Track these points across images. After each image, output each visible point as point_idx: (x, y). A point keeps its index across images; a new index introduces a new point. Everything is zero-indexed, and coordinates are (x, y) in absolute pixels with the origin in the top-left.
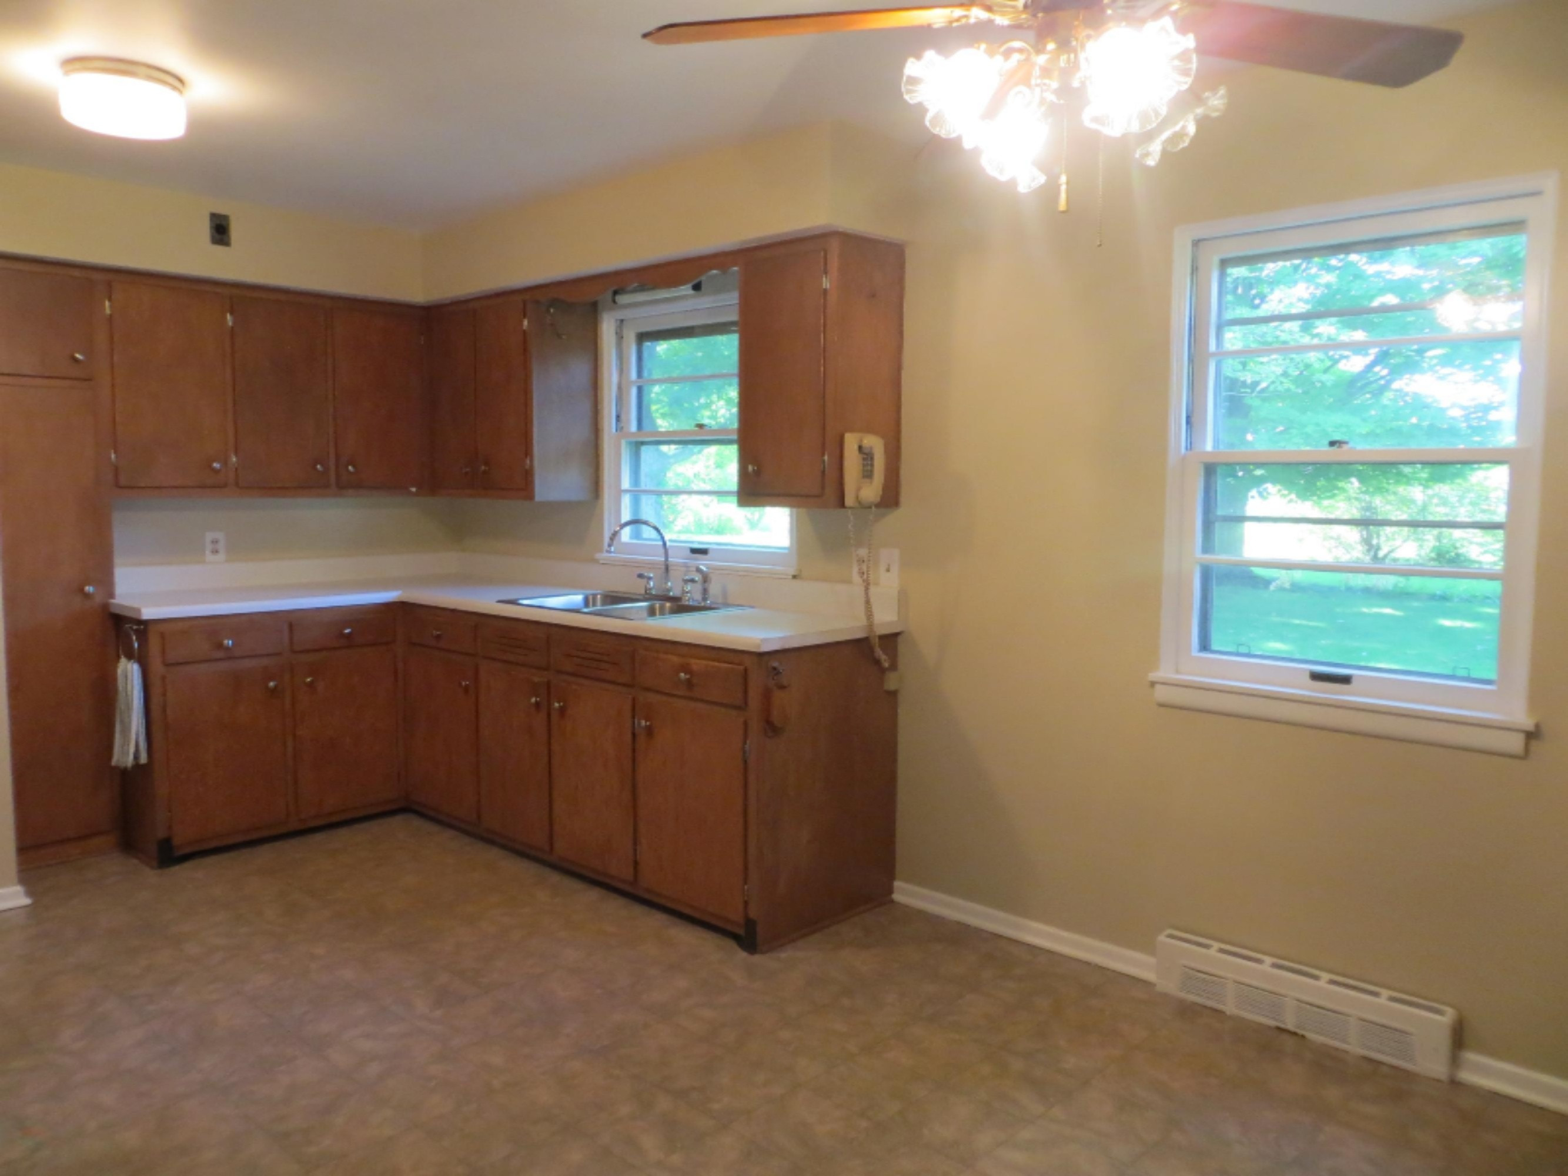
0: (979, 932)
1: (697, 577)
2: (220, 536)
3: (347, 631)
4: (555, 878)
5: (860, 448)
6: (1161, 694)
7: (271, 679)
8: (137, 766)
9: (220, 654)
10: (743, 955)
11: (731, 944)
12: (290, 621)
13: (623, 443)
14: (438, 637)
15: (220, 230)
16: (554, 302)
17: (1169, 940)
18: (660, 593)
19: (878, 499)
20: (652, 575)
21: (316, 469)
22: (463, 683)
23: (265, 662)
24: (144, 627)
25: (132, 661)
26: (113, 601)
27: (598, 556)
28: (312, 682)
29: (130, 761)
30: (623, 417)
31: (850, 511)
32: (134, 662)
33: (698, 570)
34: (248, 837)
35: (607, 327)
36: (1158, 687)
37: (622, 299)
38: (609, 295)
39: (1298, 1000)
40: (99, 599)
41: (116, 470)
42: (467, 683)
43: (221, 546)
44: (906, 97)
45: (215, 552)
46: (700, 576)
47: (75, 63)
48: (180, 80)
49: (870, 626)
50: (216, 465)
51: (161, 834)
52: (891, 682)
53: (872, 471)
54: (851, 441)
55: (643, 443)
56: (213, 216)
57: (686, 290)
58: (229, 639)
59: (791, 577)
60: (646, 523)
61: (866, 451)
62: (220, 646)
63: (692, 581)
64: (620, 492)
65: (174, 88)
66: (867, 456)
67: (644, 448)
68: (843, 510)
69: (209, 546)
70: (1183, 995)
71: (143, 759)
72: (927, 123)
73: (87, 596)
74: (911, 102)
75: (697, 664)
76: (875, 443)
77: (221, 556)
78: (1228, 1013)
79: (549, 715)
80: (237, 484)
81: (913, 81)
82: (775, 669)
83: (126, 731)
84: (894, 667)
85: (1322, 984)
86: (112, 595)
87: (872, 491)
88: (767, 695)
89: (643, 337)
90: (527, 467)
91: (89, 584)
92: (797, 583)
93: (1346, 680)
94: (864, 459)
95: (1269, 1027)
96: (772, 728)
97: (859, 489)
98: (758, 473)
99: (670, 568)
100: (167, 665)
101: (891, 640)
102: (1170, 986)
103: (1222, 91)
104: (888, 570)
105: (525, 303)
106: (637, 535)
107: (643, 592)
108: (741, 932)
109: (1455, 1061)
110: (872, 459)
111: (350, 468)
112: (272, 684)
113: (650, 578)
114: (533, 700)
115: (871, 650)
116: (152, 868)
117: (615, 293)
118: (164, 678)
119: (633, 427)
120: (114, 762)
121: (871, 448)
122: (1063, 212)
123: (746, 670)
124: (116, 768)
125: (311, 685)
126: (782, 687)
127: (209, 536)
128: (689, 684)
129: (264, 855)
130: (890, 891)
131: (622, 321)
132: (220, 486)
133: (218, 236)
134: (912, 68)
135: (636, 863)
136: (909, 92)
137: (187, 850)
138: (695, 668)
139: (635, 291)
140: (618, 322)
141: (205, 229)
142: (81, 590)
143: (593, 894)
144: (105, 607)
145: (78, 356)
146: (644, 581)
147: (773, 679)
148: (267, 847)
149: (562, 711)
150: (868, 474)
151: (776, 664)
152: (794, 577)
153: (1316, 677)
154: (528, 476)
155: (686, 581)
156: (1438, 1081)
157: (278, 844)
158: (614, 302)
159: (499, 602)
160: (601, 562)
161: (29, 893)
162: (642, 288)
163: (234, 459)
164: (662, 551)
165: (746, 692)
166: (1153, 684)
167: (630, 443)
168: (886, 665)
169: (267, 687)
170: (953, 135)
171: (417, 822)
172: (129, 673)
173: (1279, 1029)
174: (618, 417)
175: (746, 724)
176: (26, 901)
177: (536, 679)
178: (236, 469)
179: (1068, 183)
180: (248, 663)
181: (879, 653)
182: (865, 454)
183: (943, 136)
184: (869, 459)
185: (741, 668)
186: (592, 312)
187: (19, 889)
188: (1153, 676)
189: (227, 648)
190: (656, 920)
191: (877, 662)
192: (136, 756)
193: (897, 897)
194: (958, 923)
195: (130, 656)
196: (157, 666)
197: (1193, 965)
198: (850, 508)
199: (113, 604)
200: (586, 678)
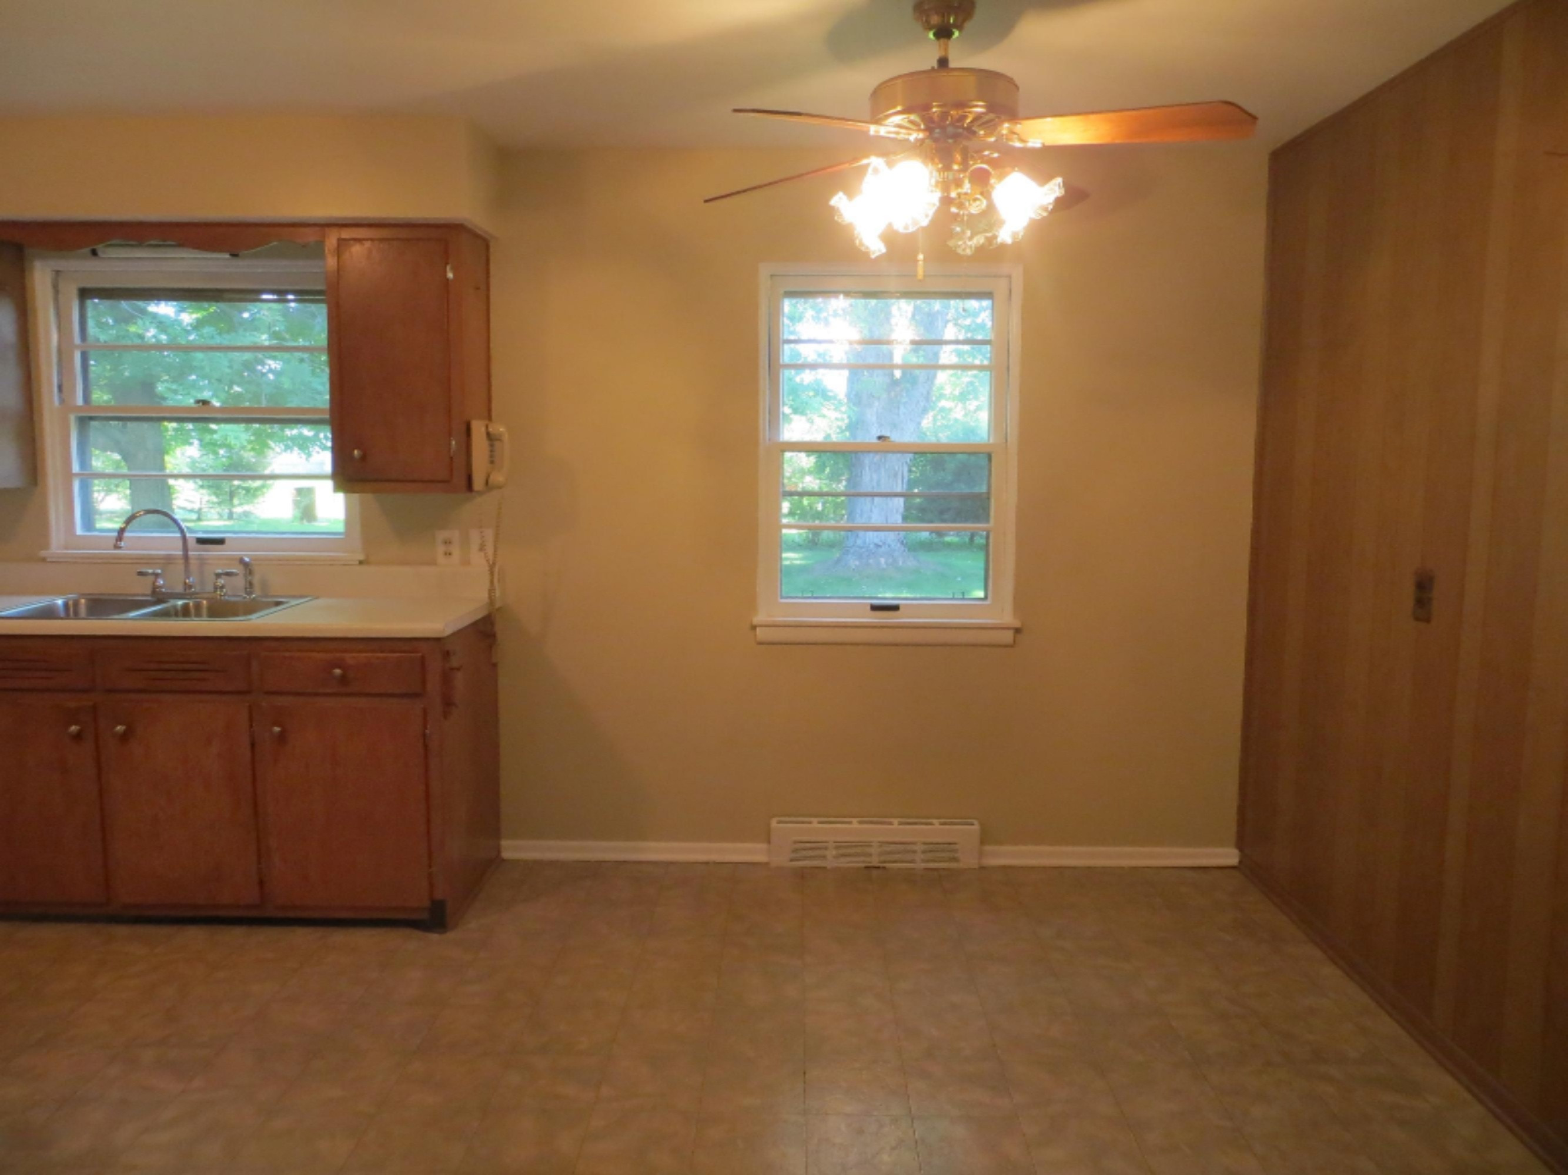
1: (238, 571)
5: (488, 434)
6: (762, 634)
13: (70, 418)
17: (779, 825)
18: (177, 590)
20: (159, 571)
30: (66, 388)
36: (758, 629)
39: (879, 842)
54: (478, 427)
55: (91, 418)
59: (357, 562)
64: (89, 476)
67: (93, 423)
70: (793, 864)
75: (350, 658)
78: (829, 867)
84: (496, 639)
85: (896, 826)
87: (502, 477)
89: (85, 294)
93: (896, 608)
94: (492, 446)
95: (858, 869)
96: (451, 710)
97: (488, 474)
102: (781, 859)
104: (481, 550)
107: (149, 592)
109: (981, 854)
113: (157, 575)
114: (73, 729)
119: (80, 402)
121: (500, 435)
123: (423, 657)
126: (458, 669)
128: (343, 680)
130: (499, 852)
131: (59, 273)
135: (262, 884)
138: (350, 661)
140: (54, 274)
146: (151, 578)
150: (495, 461)
152: (361, 563)
153: (875, 608)
155: (220, 575)
156: (975, 869)
164: (180, 544)
165: (424, 678)
166: (754, 627)
167: (78, 418)
173: (867, 867)
174: (60, 388)
175: (425, 710)
184: (497, 446)
185: (418, 655)
188: (754, 621)
193: (503, 855)
197: (799, 839)
198: (484, 491)
200: (162, 692)
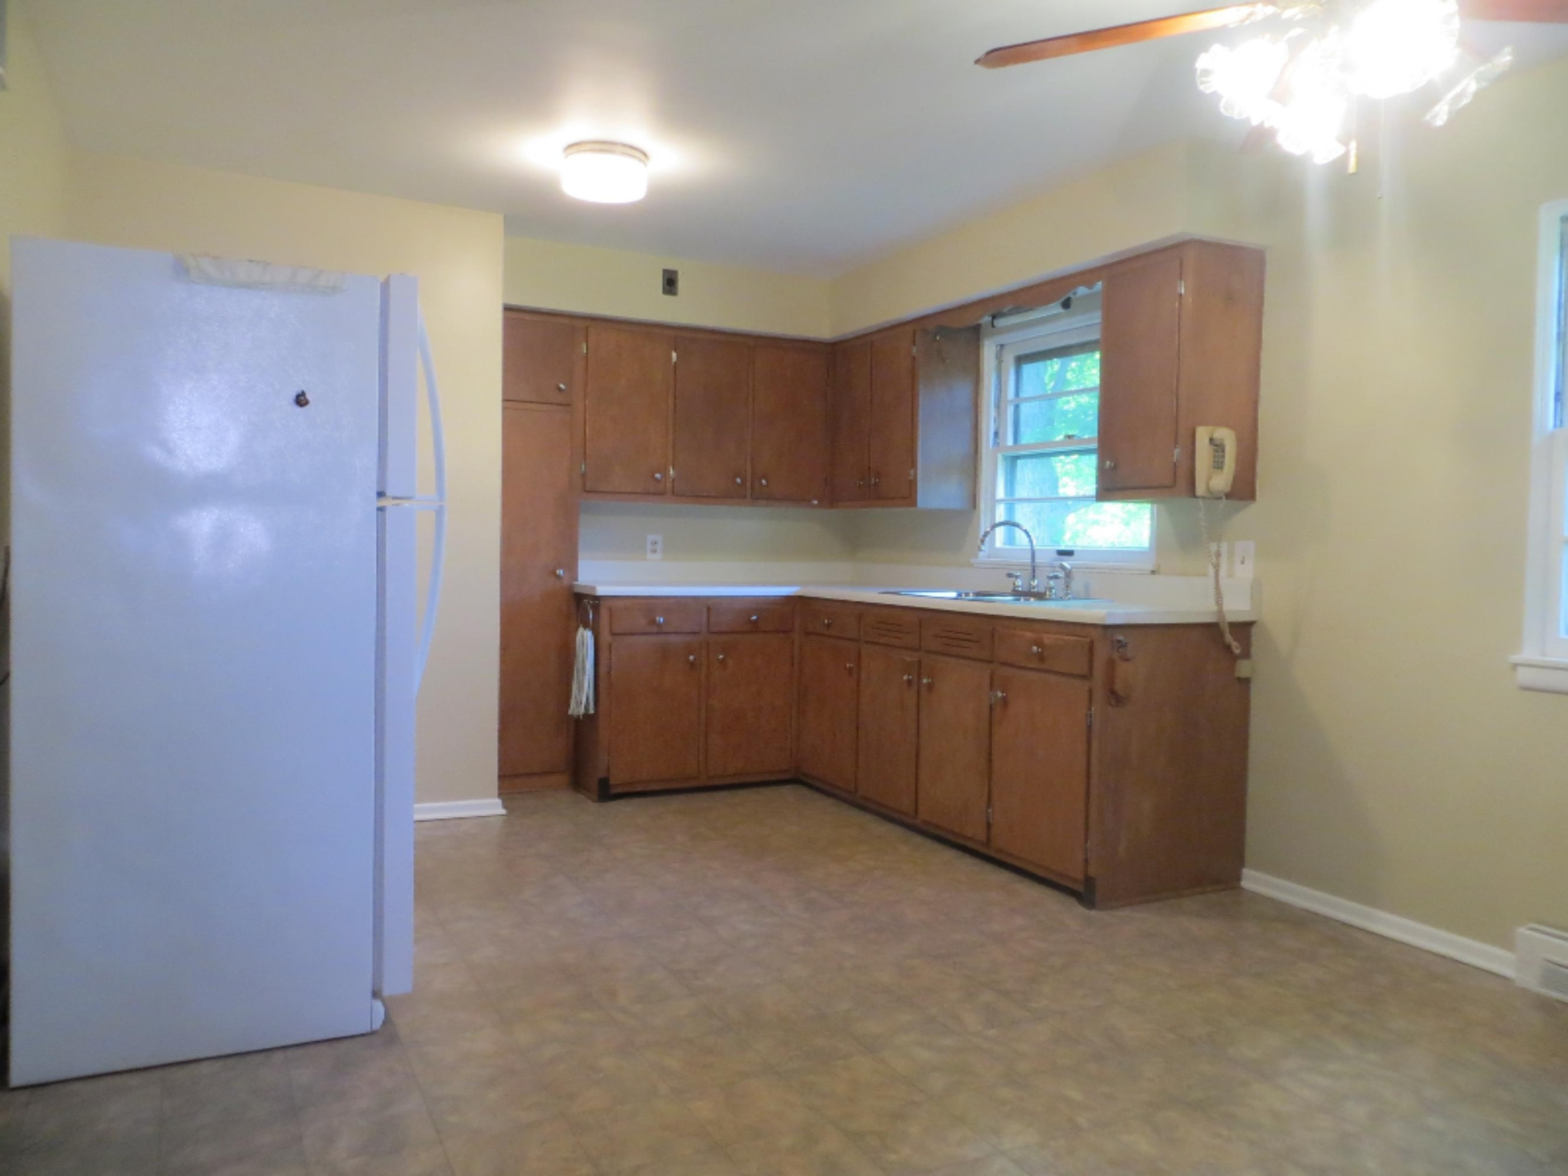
0: (1327, 920)
1: (1061, 574)
2: (659, 538)
3: (754, 618)
4: (918, 839)
5: (1211, 440)
6: (1525, 676)
7: (691, 653)
8: (586, 715)
9: (654, 629)
10: (1080, 910)
11: (1071, 901)
12: (709, 606)
13: (1000, 457)
14: (828, 626)
15: (670, 283)
16: (942, 330)
17: (1529, 932)
18: (1026, 589)
19: (1228, 489)
20: (1020, 575)
21: (736, 482)
22: (848, 665)
23: (687, 639)
24: (597, 601)
25: (587, 630)
26: (576, 583)
27: (972, 561)
28: (724, 659)
29: (582, 710)
30: (1001, 434)
31: (1201, 502)
32: (589, 630)
33: (1063, 568)
34: (668, 786)
35: (988, 351)
36: (1520, 670)
37: (1000, 323)
38: (987, 319)
40: (566, 582)
41: (584, 476)
42: (852, 665)
43: (659, 547)
44: (1201, 88)
45: (654, 551)
46: (1063, 573)
47: (574, 147)
48: (645, 154)
49: (1220, 612)
50: (658, 476)
51: (601, 774)
52: (1243, 669)
53: (1223, 463)
54: (1202, 435)
55: (1018, 457)
56: (665, 272)
57: (1056, 308)
58: (661, 616)
59: (1149, 573)
60: (1017, 525)
61: (1218, 443)
62: (653, 622)
63: (1056, 577)
64: (994, 502)
65: (640, 160)
66: (1218, 447)
67: (1019, 462)
68: (1195, 499)
69: (649, 547)
70: (1543, 991)
71: (592, 711)
72: (1222, 110)
73: (558, 577)
74: (1208, 92)
75: (1048, 639)
76: (1227, 436)
77: (658, 556)
79: (919, 692)
80: (673, 493)
81: (1206, 72)
82: (1119, 641)
83: (580, 688)
84: (1246, 654)
86: (576, 579)
87: (1222, 481)
88: (1111, 664)
89: (1021, 360)
90: (911, 478)
91: (560, 568)
92: (1156, 578)
94: (1216, 451)
96: (1115, 698)
97: (1209, 478)
98: (1114, 468)
99: (1036, 568)
100: (613, 634)
101: (1243, 629)
102: (1530, 980)
103: (1508, 49)
104: (1243, 562)
105: (914, 332)
106: (1010, 539)
107: (1011, 590)
108: (1080, 888)
110: (1223, 451)
111: (764, 481)
112: (691, 658)
113: (1017, 577)
114: (905, 677)
115: (1221, 635)
116: (593, 801)
117: (994, 317)
118: (610, 646)
119: (1010, 442)
120: (570, 712)
121: (1222, 440)
122: (1353, 174)
123: (1092, 642)
124: (571, 716)
125: (723, 661)
126: (1127, 660)
127: (650, 538)
128: (1041, 657)
129: (676, 802)
130: (1238, 878)
131: (1002, 346)
132: (661, 494)
133: (667, 287)
134: (1203, 62)
135: (989, 826)
136: (1202, 83)
137: (619, 790)
138: (1046, 641)
139: (1011, 313)
140: (999, 347)
141: (659, 282)
142: (554, 573)
143: (950, 854)
144: (571, 587)
145: (562, 386)
146: (1012, 579)
147: (1118, 652)
148: (682, 797)
149: (930, 687)
150: (1218, 465)
151: (1121, 638)
152: (1153, 572)
154: (912, 485)
155: (1050, 578)
157: (690, 796)
158: (993, 326)
159: (880, 593)
160: (975, 565)
161: (505, 806)
162: (1017, 310)
163: (671, 472)
164: (1029, 555)
165: (1091, 662)
166: (1515, 666)
167: (1006, 458)
168: (1237, 651)
169: (688, 661)
170: (1244, 116)
171: (805, 791)
172: (585, 637)
174: (996, 434)
175: (1091, 692)
176: (503, 812)
177: (908, 659)
178: (673, 480)
179: (1358, 148)
180: (673, 639)
181: (1229, 638)
182: (1216, 445)
183: (1236, 117)
184: (1220, 451)
185: (1088, 640)
186: (975, 334)
187: (498, 801)
188: (1516, 658)
189: (659, 625)
190: (1004, 877)
191: (1228, 648)
192: (587, 708)
193: (1245, 884)
194: (1308, 911)
195: (586, 626)
196: (606, 637)
197: (1556, 959)
198: (1203, 498)
199: (576, 585)
200: (951, 656)
